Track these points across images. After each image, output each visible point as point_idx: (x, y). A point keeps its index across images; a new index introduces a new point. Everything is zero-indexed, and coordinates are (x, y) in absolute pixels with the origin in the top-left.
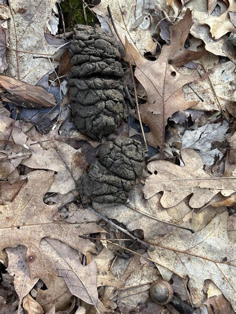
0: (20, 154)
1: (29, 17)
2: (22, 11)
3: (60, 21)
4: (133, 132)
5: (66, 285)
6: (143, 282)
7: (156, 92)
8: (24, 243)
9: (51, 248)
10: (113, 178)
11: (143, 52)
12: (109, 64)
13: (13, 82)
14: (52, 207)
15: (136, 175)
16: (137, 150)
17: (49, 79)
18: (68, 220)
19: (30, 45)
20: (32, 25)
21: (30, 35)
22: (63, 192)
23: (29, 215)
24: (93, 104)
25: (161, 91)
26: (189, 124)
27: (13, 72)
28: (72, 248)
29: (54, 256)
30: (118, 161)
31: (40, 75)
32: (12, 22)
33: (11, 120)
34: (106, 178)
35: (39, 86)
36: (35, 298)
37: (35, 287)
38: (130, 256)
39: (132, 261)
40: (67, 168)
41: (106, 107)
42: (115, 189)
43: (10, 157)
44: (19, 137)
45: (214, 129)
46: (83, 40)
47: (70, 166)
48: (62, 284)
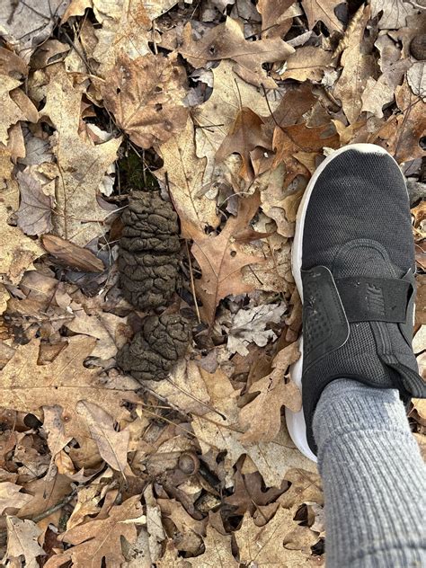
0: (62, 317)
1: (80, 177)
2: (72, 170)
3: (116, 182)
4: (184, 305)
5: (97, 448)
6: (175, 450)
7: (211, 272)
8: (60, 404)
9: (86, 410)
10: (154, 356)
11: (204, 225)
12: (163, 240)
13: (59, 242)
14: (92, 371)
15: (178, 356)
16: (183, 329)
17: (99, 242)
18: (106, 386)
19: (80, 205)
20: (83, 185)
21: (81, 195)
22: (104, 357)
23: (68, 377)
24: (141, 281)
25: (216, 271)
26: (245, 303)
27: (61, 231)
28: (107, 414)
29: (89, 419)
30: (161, 340)
31: (90, 238)
32: (60, 180)
33: (55, 281)
34: (147, 355)
35: (88, 249)
36: (68, 454)
37: (69, 445)
38: (165, 423)
39: (167, 428)
40: (111, 336)
41: (154, 285)
42: (154, 368)
43: (51, 319)
44: (63, 299)
45: (270, 310)
46: (136, 213)
47: (113, 334)
48: (94, 446)
